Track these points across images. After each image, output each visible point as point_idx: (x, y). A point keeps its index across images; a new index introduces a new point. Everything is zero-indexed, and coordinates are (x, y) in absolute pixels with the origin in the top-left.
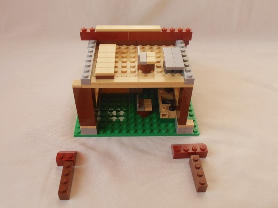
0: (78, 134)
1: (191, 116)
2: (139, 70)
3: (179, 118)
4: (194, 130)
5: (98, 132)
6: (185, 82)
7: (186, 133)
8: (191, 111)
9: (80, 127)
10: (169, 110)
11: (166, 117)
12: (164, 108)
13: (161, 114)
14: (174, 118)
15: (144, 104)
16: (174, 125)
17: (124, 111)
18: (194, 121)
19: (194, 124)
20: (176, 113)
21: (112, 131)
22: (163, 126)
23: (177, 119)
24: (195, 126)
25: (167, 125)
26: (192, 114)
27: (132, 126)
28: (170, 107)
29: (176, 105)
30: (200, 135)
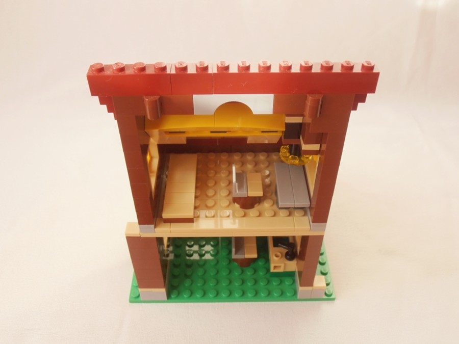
0: (135, 299)
2: (236, 203)
4: (327, 292)
5: (169, 296)
6: (310, 229)
7: (313, 298)
9: (139, 289)
10: (285, 259)
11: (281, 270)
12: (277, 256)
13: (272, 266)
14: (294, 270)
15: (244, 246)
16: (294, 282)
19: (326, 281)
20: (297, 264)
21: (192, 293)
22: (275, 282)
23: (299, 272)
24: (328, 285)
25: (281, 282)
26: (323, 262)
27: (224, 284)
28: (287, 254)
29: (296, 251)
30: (336, 301)
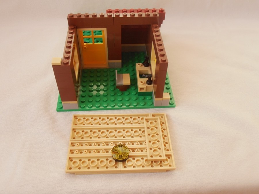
0: (60, 109)
1: (167, 89)
3: (156, 91)
4: (171, 102)
5: (79, 107)
7: (163, 106)
8: (167, 84)
9: (62, 102)
10: (146, 84)
11: (144, 91)
12: (142, 82)
13: (139, 88)
14: (152, 91)
15: (123, 79)
16: (152, 98)
17: (104, 86)
18: (170, 94)
19: (170, 97)
20: (153, 87)
22: (141, 99)
23: (154, 92)
24: (171, 99)
25: (144, 99)
26: (168, 88)
28: (147, 81)
29: (153, 79)
30: (176, 108)
